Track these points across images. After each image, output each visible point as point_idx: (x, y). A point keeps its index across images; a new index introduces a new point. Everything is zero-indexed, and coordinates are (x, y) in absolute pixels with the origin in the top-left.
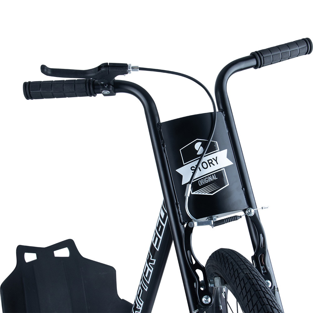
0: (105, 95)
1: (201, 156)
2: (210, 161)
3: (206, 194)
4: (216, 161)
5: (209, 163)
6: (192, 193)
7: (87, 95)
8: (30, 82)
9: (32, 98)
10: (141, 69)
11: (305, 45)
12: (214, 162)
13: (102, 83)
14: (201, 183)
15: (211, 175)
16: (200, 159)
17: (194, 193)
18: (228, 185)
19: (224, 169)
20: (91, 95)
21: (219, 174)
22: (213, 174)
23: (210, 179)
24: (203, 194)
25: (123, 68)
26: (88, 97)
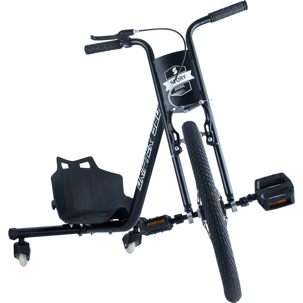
0: (126, 47)
1: (177, 74)
2: (181, 77)
3: (179, 95)
4: (184, 77)
5: (180, 79)
6: (171, 95)
7: (117, 49)
8: (87, 45)
9: (89, 54)
10: (140, 31)
11: (243, 5)
12: (183, 78)
13: (123, 41)
14: (176, 90)
15: (182, 85)
16: (176, 76)
17: (172, 95)
18: (191, 89)
19: (189, 81)
20: (119, 49)
21: (186, 84)
22: (183, 84)
23: (181, 87)
24: (177, 95)
25: (131, 32)
26: (117, 50)
